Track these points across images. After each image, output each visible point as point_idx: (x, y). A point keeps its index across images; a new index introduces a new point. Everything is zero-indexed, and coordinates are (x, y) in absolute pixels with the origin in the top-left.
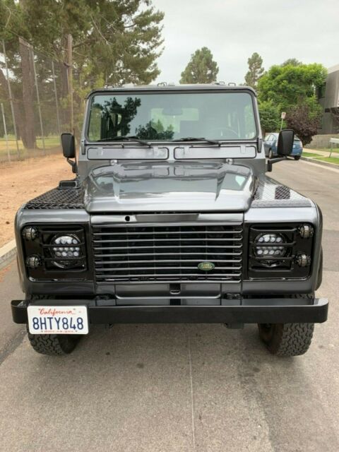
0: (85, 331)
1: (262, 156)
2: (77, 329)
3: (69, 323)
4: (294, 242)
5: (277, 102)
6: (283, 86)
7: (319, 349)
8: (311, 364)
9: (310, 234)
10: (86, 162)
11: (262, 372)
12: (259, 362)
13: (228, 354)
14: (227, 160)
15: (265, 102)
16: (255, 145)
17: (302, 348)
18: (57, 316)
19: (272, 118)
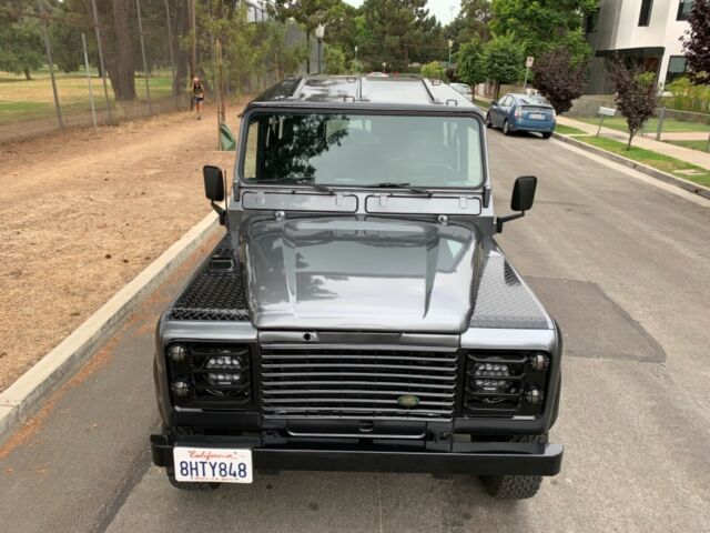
0: (249, 479)
1: (488, 212)
2: (238, 476)
3: (228, 470)
4: (524, 374)
5: (521, 36)
6: (532, 11)
7: (551, 486)
8: (539, 509)
9: (544, 367)
10: (239, 212)
11: (474, 519)
12: (471, 504)
13: (431, 491)
14: (440, 218)
15: (502, 37)
16: (480, 197)
17: (531, 487)
18: (213, 461)
19: (512, 64)
